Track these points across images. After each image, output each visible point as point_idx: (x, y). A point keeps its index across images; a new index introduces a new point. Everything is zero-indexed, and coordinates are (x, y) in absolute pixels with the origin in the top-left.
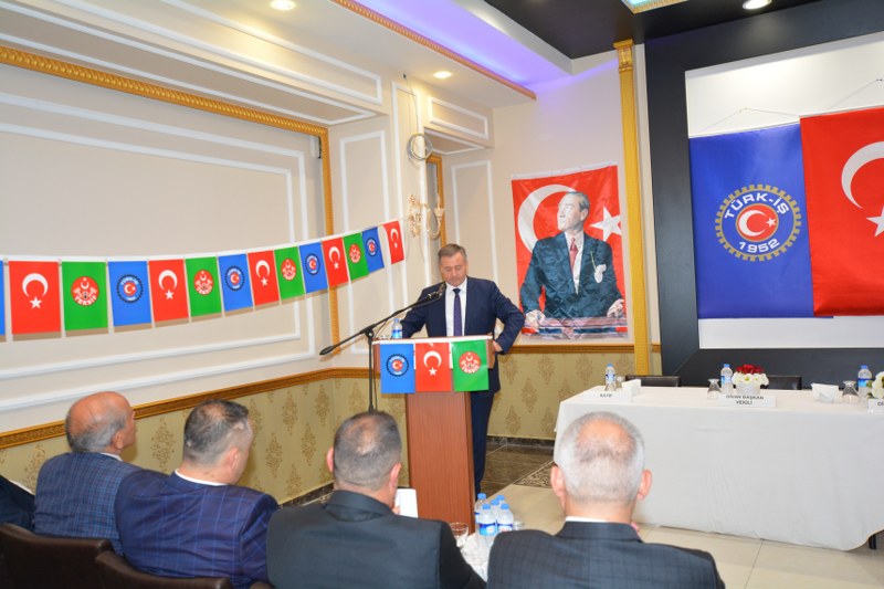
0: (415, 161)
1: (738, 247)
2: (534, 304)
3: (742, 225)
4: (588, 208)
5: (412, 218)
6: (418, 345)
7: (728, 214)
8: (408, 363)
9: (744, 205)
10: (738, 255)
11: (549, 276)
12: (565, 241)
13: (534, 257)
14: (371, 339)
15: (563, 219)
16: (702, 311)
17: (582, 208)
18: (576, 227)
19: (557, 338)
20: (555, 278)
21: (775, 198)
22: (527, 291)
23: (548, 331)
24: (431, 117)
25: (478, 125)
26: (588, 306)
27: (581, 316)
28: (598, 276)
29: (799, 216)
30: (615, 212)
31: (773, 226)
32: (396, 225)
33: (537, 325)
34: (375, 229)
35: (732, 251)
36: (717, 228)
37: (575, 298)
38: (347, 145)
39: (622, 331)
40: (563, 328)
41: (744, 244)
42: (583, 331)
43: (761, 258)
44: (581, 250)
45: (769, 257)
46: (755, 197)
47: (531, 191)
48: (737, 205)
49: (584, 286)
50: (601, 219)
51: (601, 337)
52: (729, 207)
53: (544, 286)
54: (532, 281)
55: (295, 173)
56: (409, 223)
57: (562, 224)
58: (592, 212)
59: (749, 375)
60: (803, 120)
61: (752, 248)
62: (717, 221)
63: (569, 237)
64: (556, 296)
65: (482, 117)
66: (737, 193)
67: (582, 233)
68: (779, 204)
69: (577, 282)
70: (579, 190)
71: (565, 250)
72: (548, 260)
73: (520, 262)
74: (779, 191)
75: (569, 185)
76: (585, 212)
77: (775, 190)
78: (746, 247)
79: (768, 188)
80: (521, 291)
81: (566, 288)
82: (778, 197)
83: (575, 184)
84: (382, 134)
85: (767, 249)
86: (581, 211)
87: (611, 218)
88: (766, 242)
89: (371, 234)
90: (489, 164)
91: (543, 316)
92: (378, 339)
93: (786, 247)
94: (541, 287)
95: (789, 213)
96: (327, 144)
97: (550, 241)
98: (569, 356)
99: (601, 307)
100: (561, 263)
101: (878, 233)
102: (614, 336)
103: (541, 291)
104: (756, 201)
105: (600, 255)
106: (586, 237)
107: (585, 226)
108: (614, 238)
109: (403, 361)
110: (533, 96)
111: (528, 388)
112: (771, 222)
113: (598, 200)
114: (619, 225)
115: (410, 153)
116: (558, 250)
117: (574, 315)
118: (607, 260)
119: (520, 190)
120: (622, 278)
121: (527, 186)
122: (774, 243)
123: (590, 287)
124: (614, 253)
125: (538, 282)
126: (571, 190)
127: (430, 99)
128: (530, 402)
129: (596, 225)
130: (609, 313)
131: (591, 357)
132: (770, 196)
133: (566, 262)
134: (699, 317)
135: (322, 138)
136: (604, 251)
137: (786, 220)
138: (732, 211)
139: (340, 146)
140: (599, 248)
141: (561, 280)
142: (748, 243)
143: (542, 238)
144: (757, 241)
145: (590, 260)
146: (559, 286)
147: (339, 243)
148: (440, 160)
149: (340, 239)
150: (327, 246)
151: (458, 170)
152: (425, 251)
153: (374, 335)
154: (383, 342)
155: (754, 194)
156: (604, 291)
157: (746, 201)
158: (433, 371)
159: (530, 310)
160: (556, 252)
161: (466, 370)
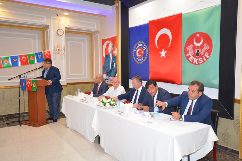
2: (105, 72)
3: (137, 53)
6: (27, 80)
8: (25, 84)
9: (138, 47)
14: (20, 78)
17: (112, 47)
22: (104, 69)
23: (106, 80)
26: (113, 74)
28: (114, 66)
31: (143, 54)
32: (49, 52)
33: (105, 78)
34: (41, 53)
36: (133, 54)
37: (111, 71)
40: (109, 79)
43: (140, 63)
45: (142, 62)
47: (105, 42)
48: (137, 47)
50: (115, 50)
52: (135, 48)
55: (34, 39)
57: (109, 51)
60: (149, 22)
61: (139, 60)
62: (133, 52)
63: (110, 55)
64: (108, 71)
65: (93, 23)
66: (137, 44)
68: (144, 47)
69: (111, 67)
72: (107, 61)
75: (110, 41)
77: (144, 43)
79: (142, 42)
81: (109, 68)
85: (141, 60)
88: (141, 58)
91: (106, 76)
92: (23, 78)
93: (145, 60)
95: (146, 50)
97: (107, 56)
99: (115, 74)
100: (109, 62)
101: (161, 57)
103: (106, 69)
104: (140, 46)
106: (112, 55)
112: (142, 52)
113: (115, 45)
115: (57, 33)
117: (110, 76)
122: (143, 59)
125: (105, 67)
126: (111, 42)
127: (68, 20)
129: (114, 52)
130: (116, 76)
132: (143, 45)
135: (42, 31)
138: (136, 49)
141: (108, 66)
142: (138, 58)
144: (140, 58)
145: (113, 61)
147: (25, 56)
148: (92, 34)
149: (26, 55)
150: (21, 56)
151: (95, 37)
152: (63, 58)
153: (21, 77)
154: (22, 79)
155: (140, 44)
156: (115, 70)
157: (138, 46)
158: (29, 86)
159: (104, 74)
160: (108, 59)
161: (34, 86)
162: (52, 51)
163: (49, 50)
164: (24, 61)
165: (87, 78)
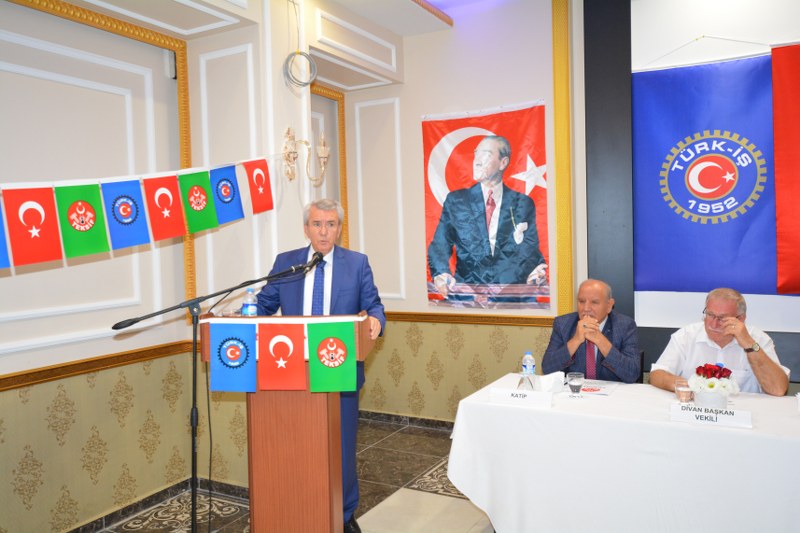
0: (294, 86)
1: (686, 206)
2: (445, 267)
3: (693, 180)
4: (508, 155)
5: (288, 158)
7: (676, 166)
8: (248, 350)
9: (697, 156)
10: (686, 215)
11: (461, 234)
12: (481, 193)
13: (445, 213)
14: (195, 317)
15: (480, 168)
16: (640, 280)
17: (502, 155)
18: (494, 177)
19: (468, 306)
20: (468, 237)
21: (735, 146)
22: (437, 251)
23: (458, 298)
24: (320, 35)
25: (384, 54)
26: (505, 270)
27: (497, 283)
28: (518, 236)
29: (764, 170)
30: (540, 160)
31: (731, 182)
33: (446, 290)
34: (233, 168)
35: (679, 210)
36: (662, 182)
37: (491, 261)
38: (210, 64)
39: (544, 302)
40: (475, 295)
41: (693, 203)
42: (498, 300)
43: (715, 220)
44: (499, 204)
45: (724, 219)
46: (710, 146)
47: (444, 134)
48: (687, 155)
49: (502, 247)
50: (524, 169)
51: (519, 308)
52: (678, 158)
53: (455, 246)
54: (442, 240)
55: (138, 94)
56: (285, 163)
57: (478, 174)
58: (512, 160)
59: (714, 380)
60: (773, 50)
61: (704, 208)
62: (662, 174)
63: (485, 189)
64: (469, 258)
65: (388, 45)
66: (689, 140)
67: (500, 185)
68: (740, 154)
69: (493, 242)
70: (499, 134)
71: (480, 205)
72: (461, 216)
73: (429, 217)
74: (740, 139)
75: (488, 127)
76: (506, 160)
77: (735, 138)
78: (696, 207)
79: (726, 135)
80: (429, 250)
81: (480, 248)
82: (739, 146)
83: (495, 127)
84: (250, 48)
85: (722, 209)
86: (500, 159)
87: (536, 169)
88: (722, 200)
89: (226, 174)
90: (397, 101)
91: (453, 281)
93: (746, 207)
94: (452, 247)
95: (752, 166)
96: (184, 60)
97: (464, 193)
98: (482, 328)
99: (521, 272)
100: (476, 220)
102: (534, 307)
103: (451, 252)
104: (711, 151)
105: (521, 211)
106: (506, 190)
107: (505, 177)
108: (539, 191)
109: (242, 347)
110: (450, 23)
111: (434, 363)
112: (729, 177)
113: (523, 146)
114: (545, 176)
115: (287, 73)
116: (473, 205)
117: (488, 281)
118: (529, 218)
119: (432, 133)
120: (547, 240)
121: (438, 128)
122: (731, 202)
123: (507, 248)
124: (538, 209)
125: (448, 241)
126: (491, 134)
127: (319, 12)
128: (436, 379)
129: (519, 176)
130: (529, 280)
131: (506, 329)
132: (729, 144)
133: (482, 219)
134: (636, 288)
135: (179, 53)
136: (526, 207)
137: (747, 174)
138: (681, 163)
139: (201, 64)
140: (520, 203)
141: (475, 239)
142: (699, 202)
143: (455, 189)
144: (710, 199)
145: (509, 217)
146: (472, 246)
148: (342, 95)
151: (361, 109)
155: (710, 142)
156: (524, 254)
157: (698, 151)
158: (281, 363)
159: (439, 273)
160: (470, 207)
161: (326, 363)
164: (166, 213)
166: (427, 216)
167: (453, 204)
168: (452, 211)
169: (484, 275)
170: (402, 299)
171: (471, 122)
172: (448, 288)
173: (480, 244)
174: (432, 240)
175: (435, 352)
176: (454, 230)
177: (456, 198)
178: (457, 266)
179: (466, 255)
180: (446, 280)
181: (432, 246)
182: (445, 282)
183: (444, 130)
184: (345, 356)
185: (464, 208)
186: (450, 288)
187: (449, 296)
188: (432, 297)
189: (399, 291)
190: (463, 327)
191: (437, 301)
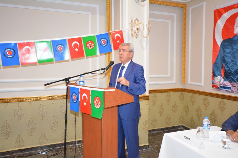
2: (219, 73)
6: (80, 89)
8: (78, 97)
11: (226, 59)
14: (67, 83)
19: (228, 92)
20: (229, 60)
22: (216, 66)
23: (224, 87)
32: (121, 33)
33: (219, 84)
34: (108, 34)
40: (232, 87)
53: (224, 65)
54: (219, 61)
57: (237, 31)
64: (229, 70)
80: (213, 66)
81: (235, 66)
90: (205, 3)
91: (223, 80)
94: (223, 65)
100: (234, 52)
103: (223, 67)
119: (218, 14)
125: (222, 62)
141: (233, 61)
143: (225, 39)
146: (232, 64)
147: (79, 40)
148: (186, 6)
149: (80, 38)
150: (71, 41)
151: (192, 9)
152: (145, 45)
153: (69, 82)
154: (71, 86)
158: (85, 104)
159: (217, 76)
160: (232, 46)
161: (96, 106)
162: (127, 31)
163: (121, 30)
164: (77, 50)
165: (174, 82)
166: (213, 51)
167: (224, 45)
168: (223, 49)
169: (236, 78)
170: (202, 86)
171: (235, 6)
172: (220, 83)
173: (235, 64)
174: (215, 61)
175: (213, 110)
176: (224, 57)
177: (226, 43)
178: (225, 73)
179: (228, 68)
180: (219, 79)
181: (215, 64)
182: (220, 80)
183: (222, 12)
184: (101, 104)
185: (229, 47)
186: (221, 83)
187: (221, 86)
188: (214, 86)
189: (201, 82)
190: (226, 101)
191: (215, 88)
